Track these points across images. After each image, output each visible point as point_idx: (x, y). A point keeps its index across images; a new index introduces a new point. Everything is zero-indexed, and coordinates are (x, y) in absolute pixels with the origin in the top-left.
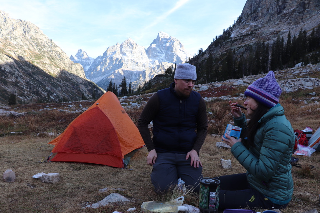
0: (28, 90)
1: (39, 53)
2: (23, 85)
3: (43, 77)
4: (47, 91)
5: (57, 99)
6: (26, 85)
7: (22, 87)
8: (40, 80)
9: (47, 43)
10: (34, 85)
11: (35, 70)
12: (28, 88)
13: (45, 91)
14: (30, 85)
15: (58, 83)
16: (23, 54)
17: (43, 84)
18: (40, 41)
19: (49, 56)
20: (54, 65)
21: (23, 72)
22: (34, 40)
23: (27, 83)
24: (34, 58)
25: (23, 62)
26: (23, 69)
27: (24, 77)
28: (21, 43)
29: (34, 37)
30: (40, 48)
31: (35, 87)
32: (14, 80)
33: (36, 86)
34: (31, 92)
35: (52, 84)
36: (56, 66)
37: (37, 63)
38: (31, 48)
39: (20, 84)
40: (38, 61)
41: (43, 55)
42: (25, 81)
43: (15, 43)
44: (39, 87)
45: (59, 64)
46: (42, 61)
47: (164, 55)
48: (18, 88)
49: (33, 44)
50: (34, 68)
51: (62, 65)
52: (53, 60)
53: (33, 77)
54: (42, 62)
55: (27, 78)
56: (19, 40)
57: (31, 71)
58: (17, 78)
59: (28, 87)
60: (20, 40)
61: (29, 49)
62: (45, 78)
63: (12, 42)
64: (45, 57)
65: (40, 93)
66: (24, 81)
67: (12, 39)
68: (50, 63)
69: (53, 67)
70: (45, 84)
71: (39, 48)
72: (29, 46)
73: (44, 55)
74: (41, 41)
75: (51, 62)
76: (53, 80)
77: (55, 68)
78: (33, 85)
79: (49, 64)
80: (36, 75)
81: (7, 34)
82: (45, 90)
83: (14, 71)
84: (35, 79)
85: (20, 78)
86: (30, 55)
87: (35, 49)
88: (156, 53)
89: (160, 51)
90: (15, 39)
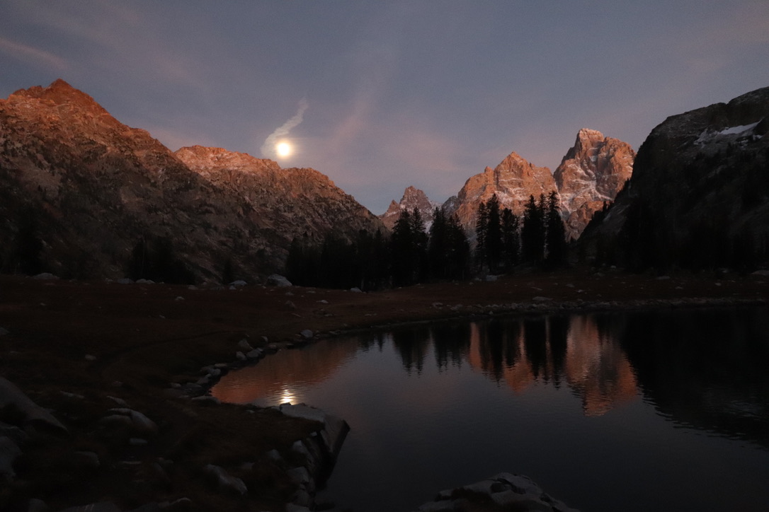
1: (331, 227)
9: (343, 204)
18: (331, 201)
22: (320, 203)
28: (301, 214)
29: (320, 198)
30: (333, 216)
38: (318, 220)
41: (338, 230)
43: (290, 215)
47: (595, 183)
49: (320, 212)
56: (297, 210)
60: (299, 209)
63: (285, 214)
67: (286, 209)
71: (331, 216)
72: (314, 216)
73: (340, 228)
74: (333, 201)
81: (278, 202)
86: (317, 235)
87: (324, 221)
88: (574, 181)
89: (585, 174)
90: (291, 209)
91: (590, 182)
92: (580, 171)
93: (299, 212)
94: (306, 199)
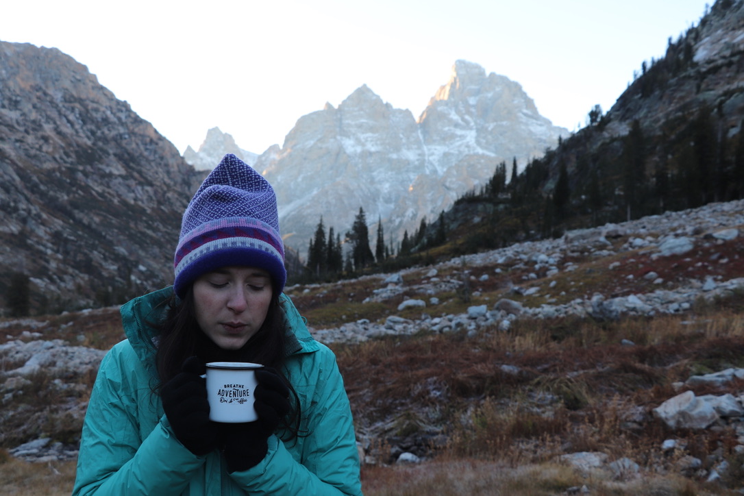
0: (60, 256)
1: (89, 143)
2: (44, 242)
3: (105, 217)
4: (117, 258)
5: (150, 282)
6: (53, 243)
7: (41, 248)
8: (94, 226)
9: (112, 113)
10: (76, 242)
11: (79, 194)
12: (57, 252)
13: (112, 259)
14: (66, 240)
15: (149, 232)
16: (40, 149)
17: (105, 237)
19: (119, 151)
20: (135, 179)
21: (41, 202)
22: (72, 105)
23: (57, 237)
24: (73, 159)
25: (42, 173)
26: (43, 195)
27: (45, 220)
28: (34, 115)
29: (72, 96)
30: (93, 128)
31: (80, 246)
32: (14, 228)
33: (83, 243)
34: (69, 264)
35: (131, 237)
36: (142, 180)
37: (86, 174)
38: (67, 129)
39: (35, 239)
40: (89, 168)
41: (102, 150)
42: (48, 230)
43: (13, 114)
44: (94, 247)
45: (151, 174)
46: (100, 166)
47: (473, 133)
48: (28, 253)
49: (71, 117)
50: (74, 189)
51: (161, 176)
52: (133, 162)
53: (74, 219)
54: (99, 169)
55: (56, 220)
56: (27, 107)
57: (66, 197)
58: (24, 221)
59: (61, 249)
60: (30, 106)
61: (59, 133)
62: (111, 219)
63: (4, 110)
64: (109, 154)
65: (96, 264)
66: (46, 232)
67: (6, 103)
68: (123, 172)
69: (132, 183)
70: (111, 238)
71: (90, 126)
72: (58, 123)
73: (105, 147)
75: (126, 170)
76: (136, 224)
77: (139, 188)
78: (73, 241)
79: (120, 176)
80: (82, 211)
82: (112, 257)
83: (15, 201)
84: (79, 223)
85: (34, 222)
86: (62, 151)
87: (77, 132)
88: (446, 129)
89: (460, 121)
90: (15, 104)
91: (467, 132)
92: (454, 116)
93: (30, 111)
94: (45, 94)
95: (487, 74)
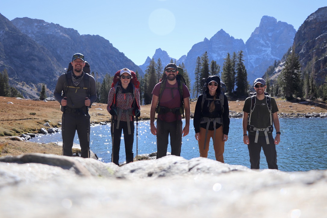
47: (270, 49)
89: (264, 44)
91: (267, 49)
92: (262, 42)
94: (95, 54)
95: (278, 21)
